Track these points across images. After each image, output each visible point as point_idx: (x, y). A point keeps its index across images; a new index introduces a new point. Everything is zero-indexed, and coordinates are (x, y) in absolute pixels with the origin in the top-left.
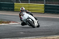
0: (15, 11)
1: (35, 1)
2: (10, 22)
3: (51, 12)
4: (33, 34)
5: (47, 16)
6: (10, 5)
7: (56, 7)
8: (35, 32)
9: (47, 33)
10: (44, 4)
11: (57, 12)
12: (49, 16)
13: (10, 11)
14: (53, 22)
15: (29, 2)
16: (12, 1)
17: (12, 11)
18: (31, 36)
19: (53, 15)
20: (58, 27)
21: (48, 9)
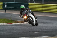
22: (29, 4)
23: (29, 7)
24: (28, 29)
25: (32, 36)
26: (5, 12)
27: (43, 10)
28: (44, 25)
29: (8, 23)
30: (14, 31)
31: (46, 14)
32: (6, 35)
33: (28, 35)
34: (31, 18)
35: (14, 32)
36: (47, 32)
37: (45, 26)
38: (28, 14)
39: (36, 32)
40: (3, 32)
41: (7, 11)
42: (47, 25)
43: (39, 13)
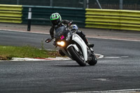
22: (86, 11)
23: (86, 18)
24: (85, 72)
25: (93, 88)
26: (29, 30)
27: (120, 26)
28: (123, 62)
29: (36, 58)
30: (50, 76)
31: (129, 34)
32: (30, 87)
33: (85, 87)
34: (75, 46)
35: (51, 78)
36: (131, 78)
37: (126, 65)
38: (69, 36)
39: (103, 80)
40: (22, 80)
41: (32, 27)
42: (131, 61)
43: (110, 32)
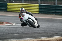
0: (8, 11)
1: (29, 1)
2: (3, 23)
3: (46, 12)
4: (27, 35)
5: (42, 17)
6: (3, 5)
7: (51, 7)
8: (29, 33)
9: (42, 34)
10: (38, 4)
11: (52, 12)
12: (44, 17)
13: (3, 11)
14: (48, 23)
15: (23, 2)
16: (5, 1)
17: (5, 11)
18: (25, 37)
19: (48, 15)
20: (53, 28)
21: (43, 9)
